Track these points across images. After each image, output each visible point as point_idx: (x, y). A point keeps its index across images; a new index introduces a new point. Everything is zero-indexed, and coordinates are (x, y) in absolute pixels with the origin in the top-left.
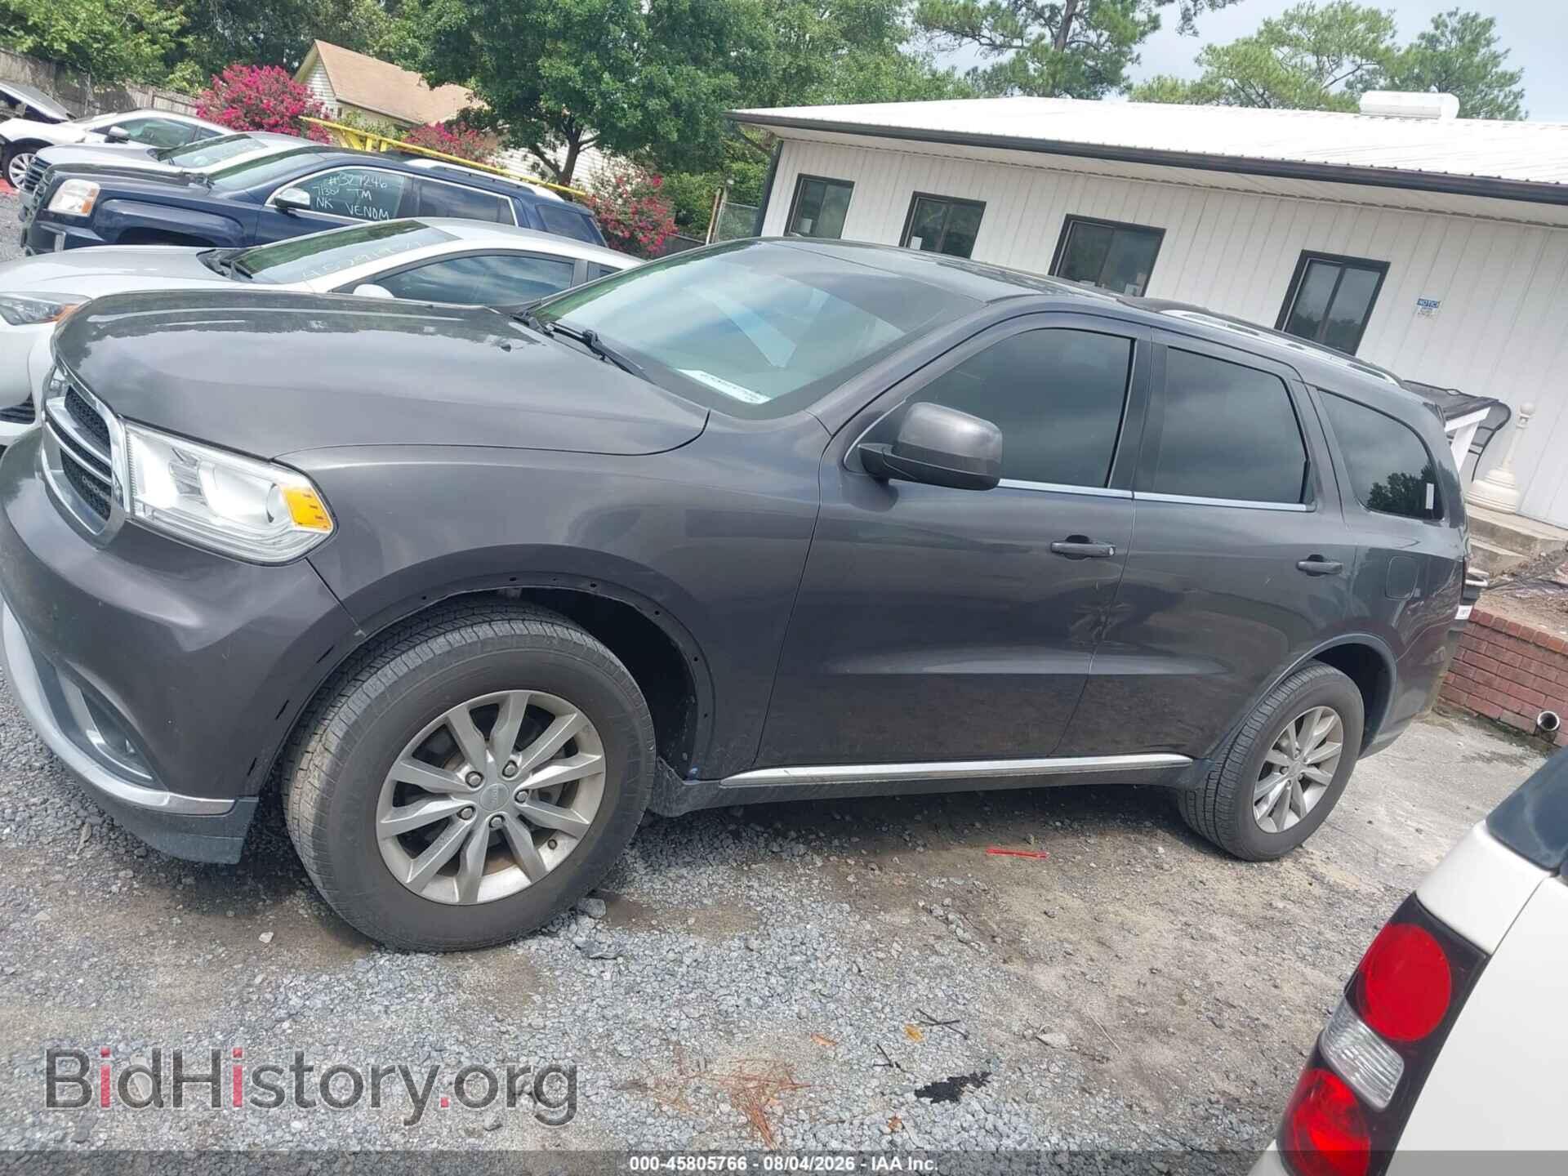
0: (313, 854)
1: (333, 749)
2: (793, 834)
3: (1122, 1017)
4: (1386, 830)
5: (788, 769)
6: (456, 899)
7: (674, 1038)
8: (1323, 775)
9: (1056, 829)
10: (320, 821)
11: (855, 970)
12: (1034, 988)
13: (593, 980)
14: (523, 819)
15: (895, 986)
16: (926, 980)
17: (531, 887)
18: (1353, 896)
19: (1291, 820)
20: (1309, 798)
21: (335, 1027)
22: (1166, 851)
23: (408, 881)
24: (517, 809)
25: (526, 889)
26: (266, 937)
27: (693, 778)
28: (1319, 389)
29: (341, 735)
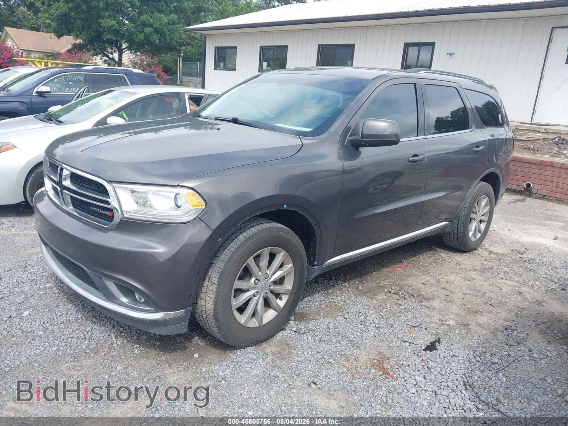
0: (214, 321)
1: (216, 283)
2: (333, 278)
3: (465, 310)
4: (500, 232)
5: (342, 255)
6: (257, 325)
7: (343, 353)
8: (485, 218)
9: (408, 256)
10: (215, 309)
11: (381, 317)
12: (435, 308)
13: (306, 341)
14: (272, 292)
15: (396, 319)
16: (404, 314)
17: (278, 314)
18: (503, 255)
19: (479, 235)
20: (483, 226)
21: (239, 379)
22: (444, 254)
23: (243, 322)
24: (270, 289)
25: (277, 316)
26: (196, 355)
27: (316, 265)
28: (466, 89)
29: (218, 277)
